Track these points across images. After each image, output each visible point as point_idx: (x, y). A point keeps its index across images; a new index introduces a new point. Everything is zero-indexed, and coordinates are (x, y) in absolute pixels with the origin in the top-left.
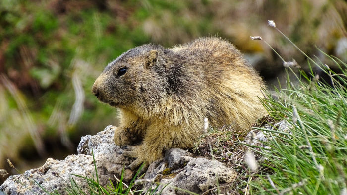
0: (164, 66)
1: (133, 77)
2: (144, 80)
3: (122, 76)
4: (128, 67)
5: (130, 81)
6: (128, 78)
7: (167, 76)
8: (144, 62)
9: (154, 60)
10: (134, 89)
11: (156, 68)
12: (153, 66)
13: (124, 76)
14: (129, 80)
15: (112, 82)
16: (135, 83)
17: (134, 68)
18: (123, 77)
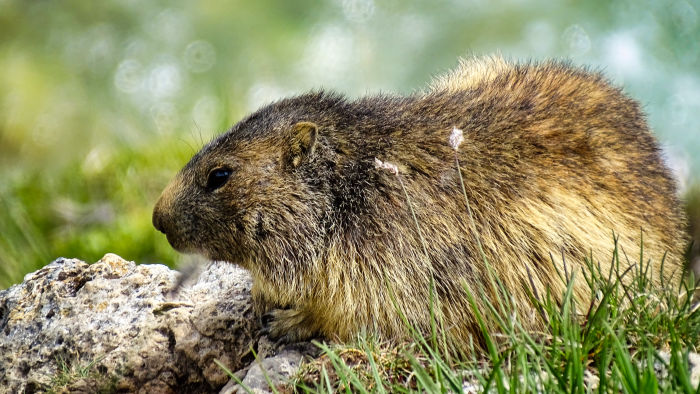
0: (331, 165)
1: (245, 195)
2: (270, 205)
3: (217, 191)
4: (233, 165)
5: (234, 206)
6: (231, 197)
7: (333, 191)
8: (279, 154)
9: (305, 150)
10: (241, 228)
11: (310, 172)
12: (300, 164)
13: (221, 190)
14: (233, 203)
15: (194, 203)
16: (245, 213)
17: (249, 169)
18: (220, 194)
